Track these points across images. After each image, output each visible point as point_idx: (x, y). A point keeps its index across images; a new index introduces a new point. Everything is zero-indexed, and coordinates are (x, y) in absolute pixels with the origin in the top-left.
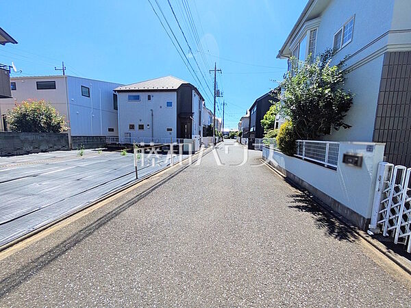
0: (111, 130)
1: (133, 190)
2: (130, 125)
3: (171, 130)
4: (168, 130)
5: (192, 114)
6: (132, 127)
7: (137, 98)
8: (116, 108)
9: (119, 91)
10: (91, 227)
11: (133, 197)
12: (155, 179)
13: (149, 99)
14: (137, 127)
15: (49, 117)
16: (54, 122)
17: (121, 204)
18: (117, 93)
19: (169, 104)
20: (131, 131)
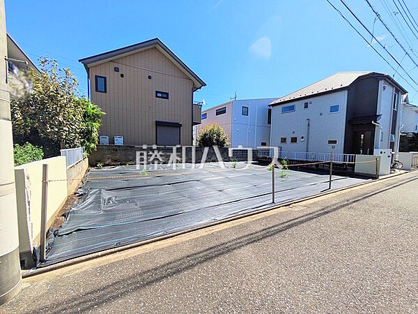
0: (264, 144)
1: (263, 219)
2: (282, 139)
3: (335, 142)
4: (330, 142)
5: (375, 117)
6: (284, 140)
7: (292, 108)
8: (269, 123)
9: (273, 105)
10: (198, 256)
11: (258, 229)
12: (298, 210)
13: (306, 106)
14: (289, 140)
15: (219, 135)
16: (221, 139)
17: (240, 235)
18: (271, 108)
19: (334, 109)
20: (283, 145)
